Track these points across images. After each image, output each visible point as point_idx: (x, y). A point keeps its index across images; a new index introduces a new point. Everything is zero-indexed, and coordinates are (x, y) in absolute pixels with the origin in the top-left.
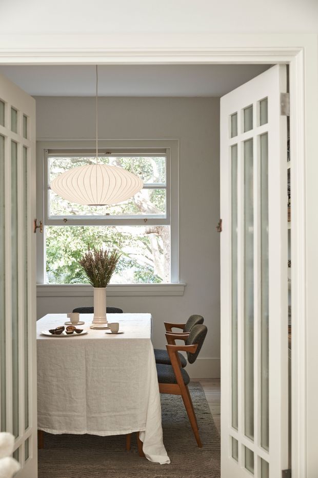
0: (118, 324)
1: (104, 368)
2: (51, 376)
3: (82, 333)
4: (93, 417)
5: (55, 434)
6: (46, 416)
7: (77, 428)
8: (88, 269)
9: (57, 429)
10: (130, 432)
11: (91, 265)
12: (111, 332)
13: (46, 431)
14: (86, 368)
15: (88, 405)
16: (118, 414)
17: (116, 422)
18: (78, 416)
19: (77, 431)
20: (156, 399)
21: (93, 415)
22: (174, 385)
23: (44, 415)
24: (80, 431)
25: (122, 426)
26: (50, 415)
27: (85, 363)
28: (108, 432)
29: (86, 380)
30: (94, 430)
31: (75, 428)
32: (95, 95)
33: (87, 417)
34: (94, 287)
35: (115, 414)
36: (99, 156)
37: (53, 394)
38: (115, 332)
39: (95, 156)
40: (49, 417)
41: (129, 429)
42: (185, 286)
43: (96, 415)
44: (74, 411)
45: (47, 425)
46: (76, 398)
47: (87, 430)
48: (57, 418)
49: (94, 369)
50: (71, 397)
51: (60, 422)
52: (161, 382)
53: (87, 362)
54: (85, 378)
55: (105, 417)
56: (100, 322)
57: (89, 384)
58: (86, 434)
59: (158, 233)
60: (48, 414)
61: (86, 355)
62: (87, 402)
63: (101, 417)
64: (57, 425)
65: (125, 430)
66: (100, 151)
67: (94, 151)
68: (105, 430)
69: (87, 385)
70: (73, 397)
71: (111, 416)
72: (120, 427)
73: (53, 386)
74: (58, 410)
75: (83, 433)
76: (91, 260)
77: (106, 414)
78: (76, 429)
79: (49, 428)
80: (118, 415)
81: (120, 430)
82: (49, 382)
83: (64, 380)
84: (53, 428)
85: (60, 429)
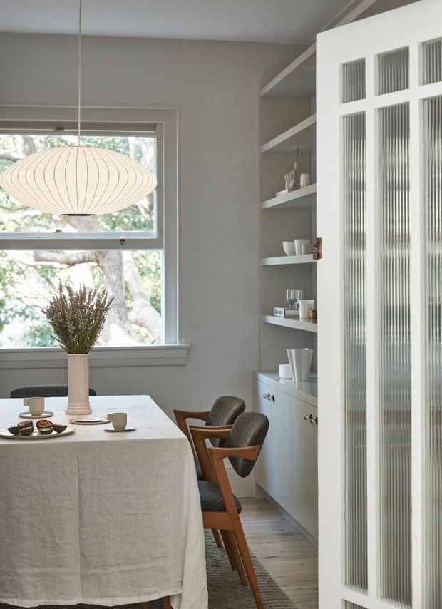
0: (125, 415)
1: (110, 490)
2: (21, 508)
3: (66, 431)
4: (92, 575)
5: (27, 607)
6: (11, 578)
7: (65, 595)
8: (59, 323)
9: (30, 599)
10: (156, 597)
11: (64, 316)
12: (113, 429)
13: (10, 603)
14: (80, 492)
15: (82, 555)
16: (135, 567)
17: (133, 581)
18: (67, 574)
19: (64, 599)
20: (200, 538)
21: (92, 571)
22: (221, 513)
23: (8, 575)
24: (70, 599)
25: (142, 589)
26: (18, 575)
27: (77, 483)
28: (119, 599)
29: (80, 511)
30: (95, 596)
31: (63, 594)
32: (77, 32)
33: (82, 575)
34: (69, 353)
35: (129, 567)
36: (83, 134)
37: (24, 538)
38: (120, 429)
39: (76, 134)
40: (17, 578)
41: (153, 593)
42: (189, 349)
43: (98, 571)
44: (60, 566)
45: (12, 593)
46: (63, 544)
47: (82, 597)
48: (30, 579)
49: (93, 494)
50: (54, 542)
51: (36, 586)
52: (207, 511)
53: (80, 480)
54: (77, 508)
55: (113, 573)
56: (79, 411)
57: (85, 519)
58: (80, 604)
59: (98, 262)
60: (15, 573)
61: (79, 470)
62: (81, 549)
63: (106, 575)
64: (30, 591)
65: (148, 594)
66: (84, 126)
67: (74, 125)
68: (113, 596)
69: (81, 519)
70: (57, 542)
71: (123, 572)
72: (139, 590)
73: (24, 524)
74: (32, 566)
75: (74, 602)
76: (65, 307)
77: (114, 569)
78: (63, 596)
79: (16, 597)
80: (134, 570)
81: (139, 595)
82: (16, 518)
83: (41, 513)
84: (24, 596)
85: (36, 598)
